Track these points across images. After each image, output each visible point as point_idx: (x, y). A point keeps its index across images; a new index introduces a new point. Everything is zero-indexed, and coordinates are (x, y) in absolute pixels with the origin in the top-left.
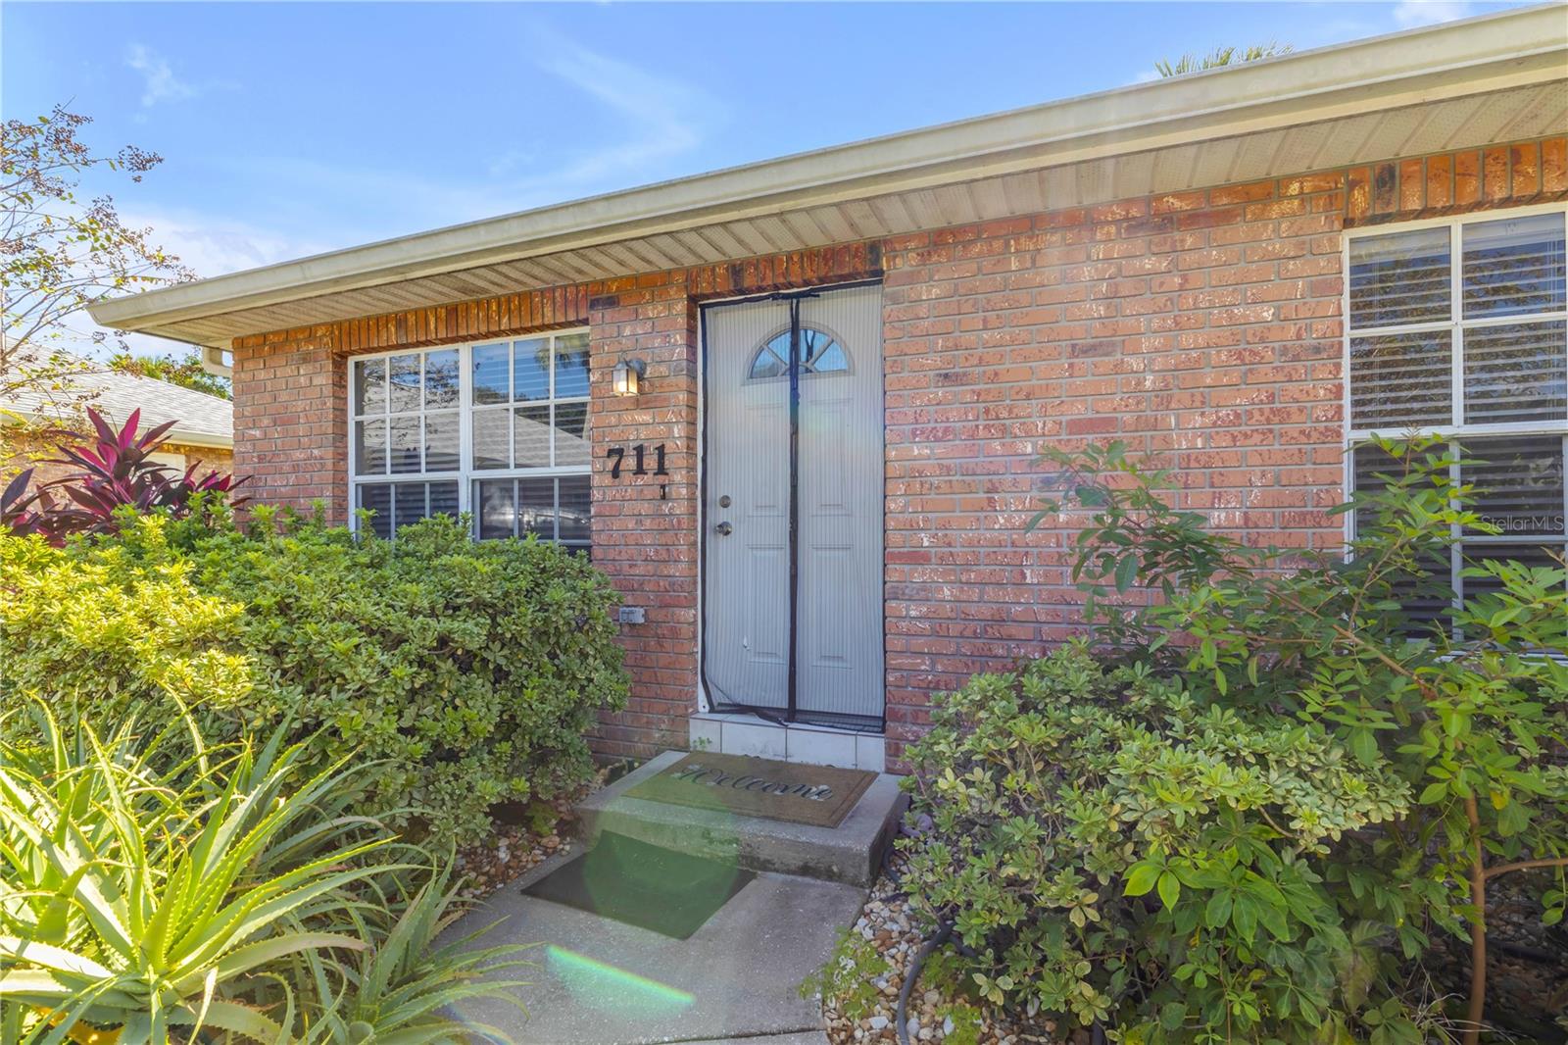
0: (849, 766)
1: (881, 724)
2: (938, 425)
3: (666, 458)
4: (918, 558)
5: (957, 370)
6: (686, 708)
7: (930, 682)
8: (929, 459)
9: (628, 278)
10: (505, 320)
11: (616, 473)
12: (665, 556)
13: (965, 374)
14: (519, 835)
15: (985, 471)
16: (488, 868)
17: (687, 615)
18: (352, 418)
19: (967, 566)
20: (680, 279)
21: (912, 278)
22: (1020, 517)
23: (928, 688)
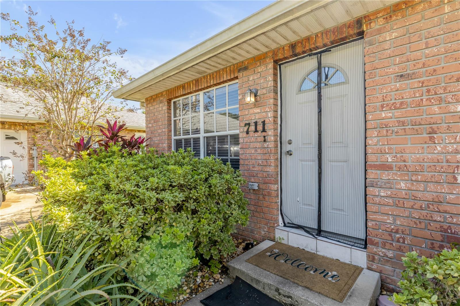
0: (347, 262)
1: (364, 243)
2: (397, 101)
3: (266, 125)
4: (385, 167)
5: (408, 72)
6: (274, 224)
7: (393, 229)
8: (391, 118)
9: (251, 58)
10: (212, 81)
11: (247, 133)
12: (265, 164)
13: (413, 74)
14: (206, 271)
15: (428, 123)
16: (192, 285)
17: (274, 187)
18: (173, 119)
19: (416, 172)
20: (271, 55)
21: (379, 32)
22: (453, 147)
23: (391, 232)
